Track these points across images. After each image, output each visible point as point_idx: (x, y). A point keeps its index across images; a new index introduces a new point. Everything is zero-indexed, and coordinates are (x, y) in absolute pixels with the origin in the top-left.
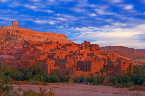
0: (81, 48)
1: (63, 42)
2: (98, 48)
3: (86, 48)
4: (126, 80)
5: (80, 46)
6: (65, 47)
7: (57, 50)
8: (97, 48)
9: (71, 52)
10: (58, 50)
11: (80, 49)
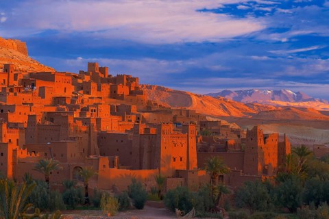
0: (82, 89)
1: (21, 67)
2: (137, 88)
3: (99, 89)
4: (292, 197)
5: (80, 81)
6: (33, 85)
7: (11, 94)
8: (133, 89)
9: (58, 101)
10: (15, 94)
11: (81, 92)
